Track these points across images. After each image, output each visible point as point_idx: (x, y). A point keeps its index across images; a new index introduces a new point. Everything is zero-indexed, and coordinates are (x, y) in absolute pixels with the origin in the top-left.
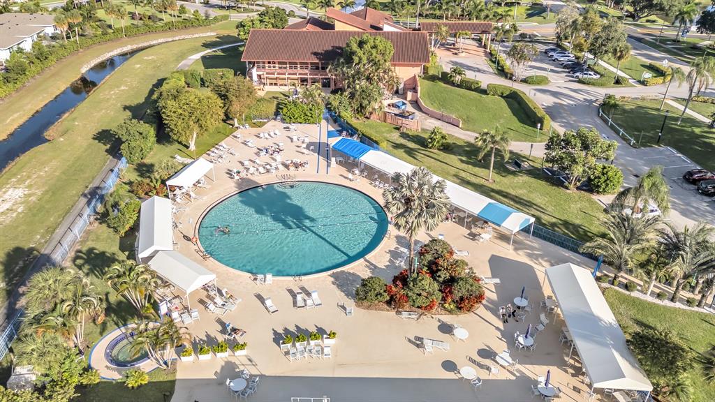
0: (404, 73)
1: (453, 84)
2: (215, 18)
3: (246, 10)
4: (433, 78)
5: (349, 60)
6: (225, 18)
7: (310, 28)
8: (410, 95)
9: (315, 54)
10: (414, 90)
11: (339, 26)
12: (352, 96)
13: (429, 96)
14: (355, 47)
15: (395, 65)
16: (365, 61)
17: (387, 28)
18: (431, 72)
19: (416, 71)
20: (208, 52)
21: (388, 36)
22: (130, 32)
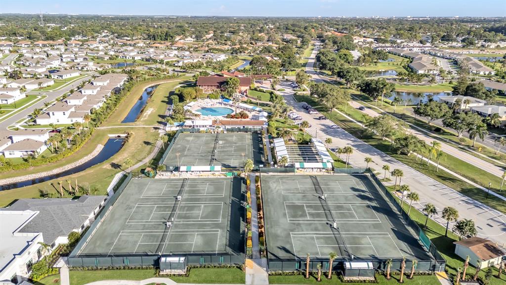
0: (243, 88)
1: (257, 91)
2: (181, 75)
3: (191, 73)
4: (253, 90)
5: (227, 84)
6: (184, 75)
7: (216, 76)
8: (245, 94)
9: (218, 83)
10: (246, 93)
11: (225, 76)
12: (228, 92)
13: (251, 94)
14: (229, 80)
15: (241, 86)
16: (232, 84)
17: (240, 76)
18: (252, 88)
19: (248, 88)
20: (181, 85)
21: (239, 78)
22: (153, 80)
